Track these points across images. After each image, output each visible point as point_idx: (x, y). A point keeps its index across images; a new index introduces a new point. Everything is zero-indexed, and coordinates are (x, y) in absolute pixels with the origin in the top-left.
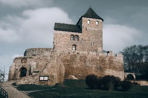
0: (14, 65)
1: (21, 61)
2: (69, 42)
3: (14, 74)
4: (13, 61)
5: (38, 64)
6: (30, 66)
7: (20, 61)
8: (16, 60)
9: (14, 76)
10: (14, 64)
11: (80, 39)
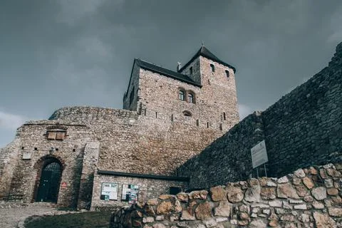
0: (18, 144)
1: (46, 135)
2: (175, 104)
3: (13, 179)
4: (16, 133)
5: (106, 148)
6: (78, 153)
7: (43, 133)
8: (27, 129)
9: (13, 186)
10: (18, 142)
11: (198, 100)
